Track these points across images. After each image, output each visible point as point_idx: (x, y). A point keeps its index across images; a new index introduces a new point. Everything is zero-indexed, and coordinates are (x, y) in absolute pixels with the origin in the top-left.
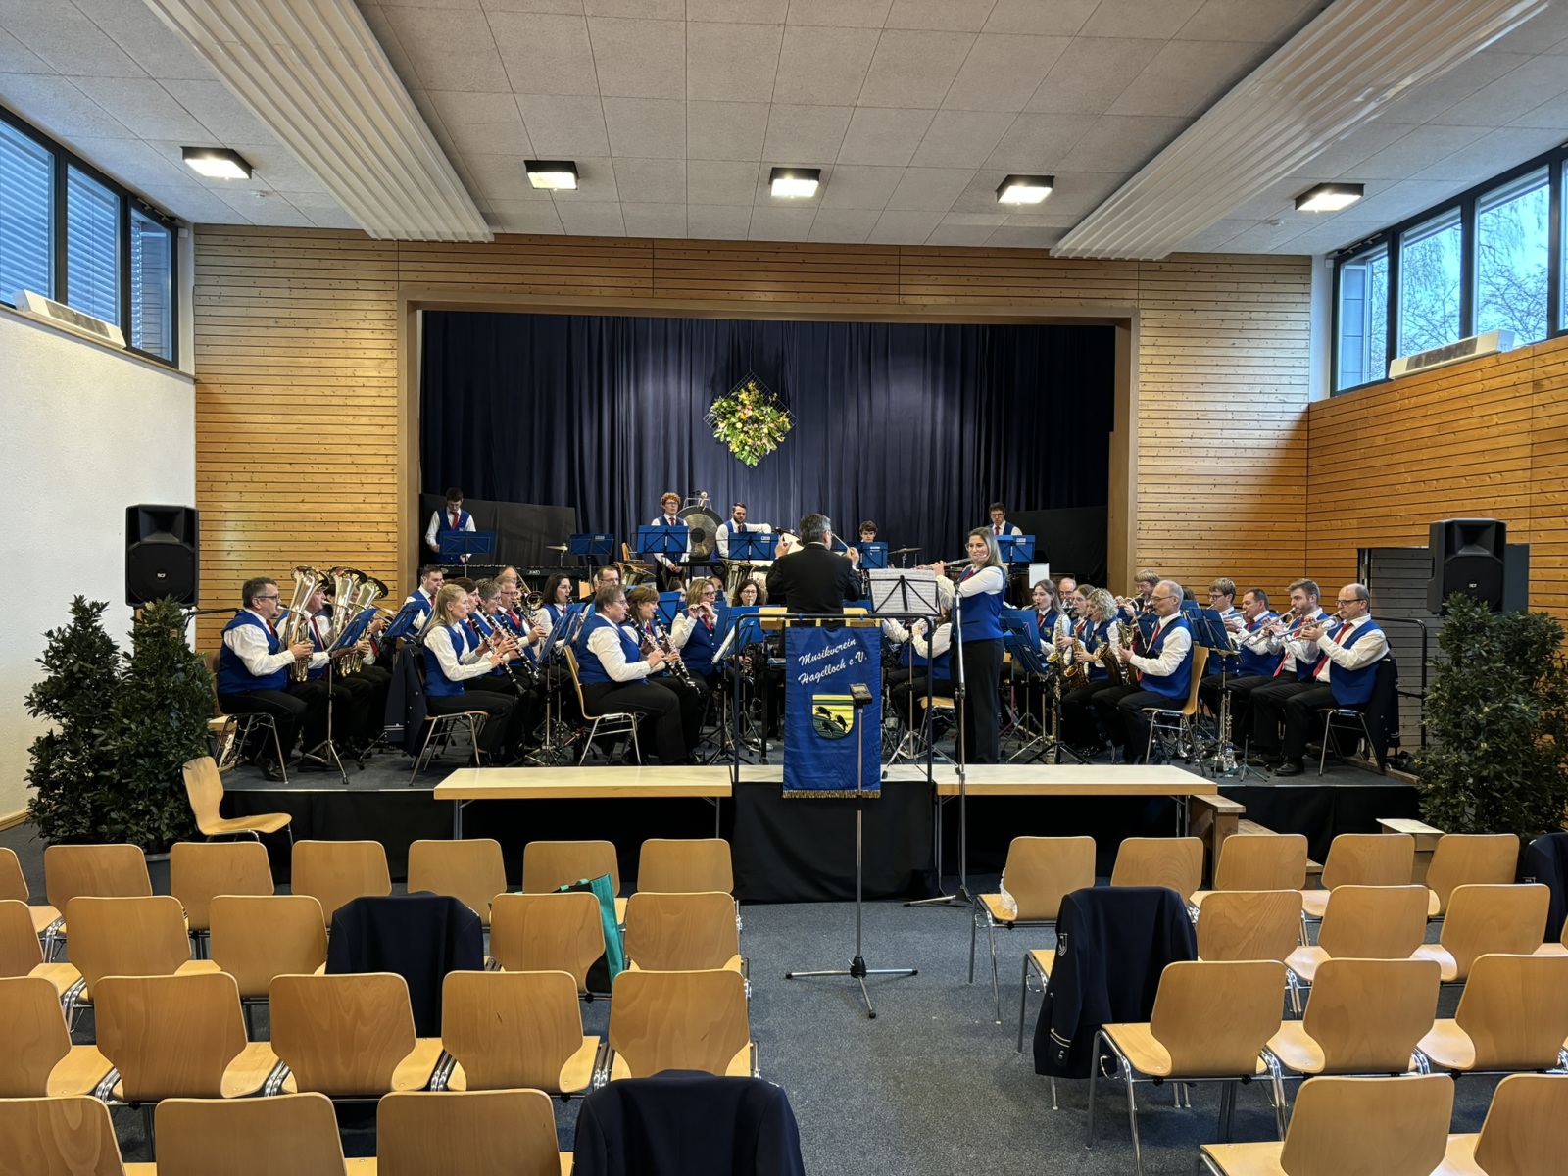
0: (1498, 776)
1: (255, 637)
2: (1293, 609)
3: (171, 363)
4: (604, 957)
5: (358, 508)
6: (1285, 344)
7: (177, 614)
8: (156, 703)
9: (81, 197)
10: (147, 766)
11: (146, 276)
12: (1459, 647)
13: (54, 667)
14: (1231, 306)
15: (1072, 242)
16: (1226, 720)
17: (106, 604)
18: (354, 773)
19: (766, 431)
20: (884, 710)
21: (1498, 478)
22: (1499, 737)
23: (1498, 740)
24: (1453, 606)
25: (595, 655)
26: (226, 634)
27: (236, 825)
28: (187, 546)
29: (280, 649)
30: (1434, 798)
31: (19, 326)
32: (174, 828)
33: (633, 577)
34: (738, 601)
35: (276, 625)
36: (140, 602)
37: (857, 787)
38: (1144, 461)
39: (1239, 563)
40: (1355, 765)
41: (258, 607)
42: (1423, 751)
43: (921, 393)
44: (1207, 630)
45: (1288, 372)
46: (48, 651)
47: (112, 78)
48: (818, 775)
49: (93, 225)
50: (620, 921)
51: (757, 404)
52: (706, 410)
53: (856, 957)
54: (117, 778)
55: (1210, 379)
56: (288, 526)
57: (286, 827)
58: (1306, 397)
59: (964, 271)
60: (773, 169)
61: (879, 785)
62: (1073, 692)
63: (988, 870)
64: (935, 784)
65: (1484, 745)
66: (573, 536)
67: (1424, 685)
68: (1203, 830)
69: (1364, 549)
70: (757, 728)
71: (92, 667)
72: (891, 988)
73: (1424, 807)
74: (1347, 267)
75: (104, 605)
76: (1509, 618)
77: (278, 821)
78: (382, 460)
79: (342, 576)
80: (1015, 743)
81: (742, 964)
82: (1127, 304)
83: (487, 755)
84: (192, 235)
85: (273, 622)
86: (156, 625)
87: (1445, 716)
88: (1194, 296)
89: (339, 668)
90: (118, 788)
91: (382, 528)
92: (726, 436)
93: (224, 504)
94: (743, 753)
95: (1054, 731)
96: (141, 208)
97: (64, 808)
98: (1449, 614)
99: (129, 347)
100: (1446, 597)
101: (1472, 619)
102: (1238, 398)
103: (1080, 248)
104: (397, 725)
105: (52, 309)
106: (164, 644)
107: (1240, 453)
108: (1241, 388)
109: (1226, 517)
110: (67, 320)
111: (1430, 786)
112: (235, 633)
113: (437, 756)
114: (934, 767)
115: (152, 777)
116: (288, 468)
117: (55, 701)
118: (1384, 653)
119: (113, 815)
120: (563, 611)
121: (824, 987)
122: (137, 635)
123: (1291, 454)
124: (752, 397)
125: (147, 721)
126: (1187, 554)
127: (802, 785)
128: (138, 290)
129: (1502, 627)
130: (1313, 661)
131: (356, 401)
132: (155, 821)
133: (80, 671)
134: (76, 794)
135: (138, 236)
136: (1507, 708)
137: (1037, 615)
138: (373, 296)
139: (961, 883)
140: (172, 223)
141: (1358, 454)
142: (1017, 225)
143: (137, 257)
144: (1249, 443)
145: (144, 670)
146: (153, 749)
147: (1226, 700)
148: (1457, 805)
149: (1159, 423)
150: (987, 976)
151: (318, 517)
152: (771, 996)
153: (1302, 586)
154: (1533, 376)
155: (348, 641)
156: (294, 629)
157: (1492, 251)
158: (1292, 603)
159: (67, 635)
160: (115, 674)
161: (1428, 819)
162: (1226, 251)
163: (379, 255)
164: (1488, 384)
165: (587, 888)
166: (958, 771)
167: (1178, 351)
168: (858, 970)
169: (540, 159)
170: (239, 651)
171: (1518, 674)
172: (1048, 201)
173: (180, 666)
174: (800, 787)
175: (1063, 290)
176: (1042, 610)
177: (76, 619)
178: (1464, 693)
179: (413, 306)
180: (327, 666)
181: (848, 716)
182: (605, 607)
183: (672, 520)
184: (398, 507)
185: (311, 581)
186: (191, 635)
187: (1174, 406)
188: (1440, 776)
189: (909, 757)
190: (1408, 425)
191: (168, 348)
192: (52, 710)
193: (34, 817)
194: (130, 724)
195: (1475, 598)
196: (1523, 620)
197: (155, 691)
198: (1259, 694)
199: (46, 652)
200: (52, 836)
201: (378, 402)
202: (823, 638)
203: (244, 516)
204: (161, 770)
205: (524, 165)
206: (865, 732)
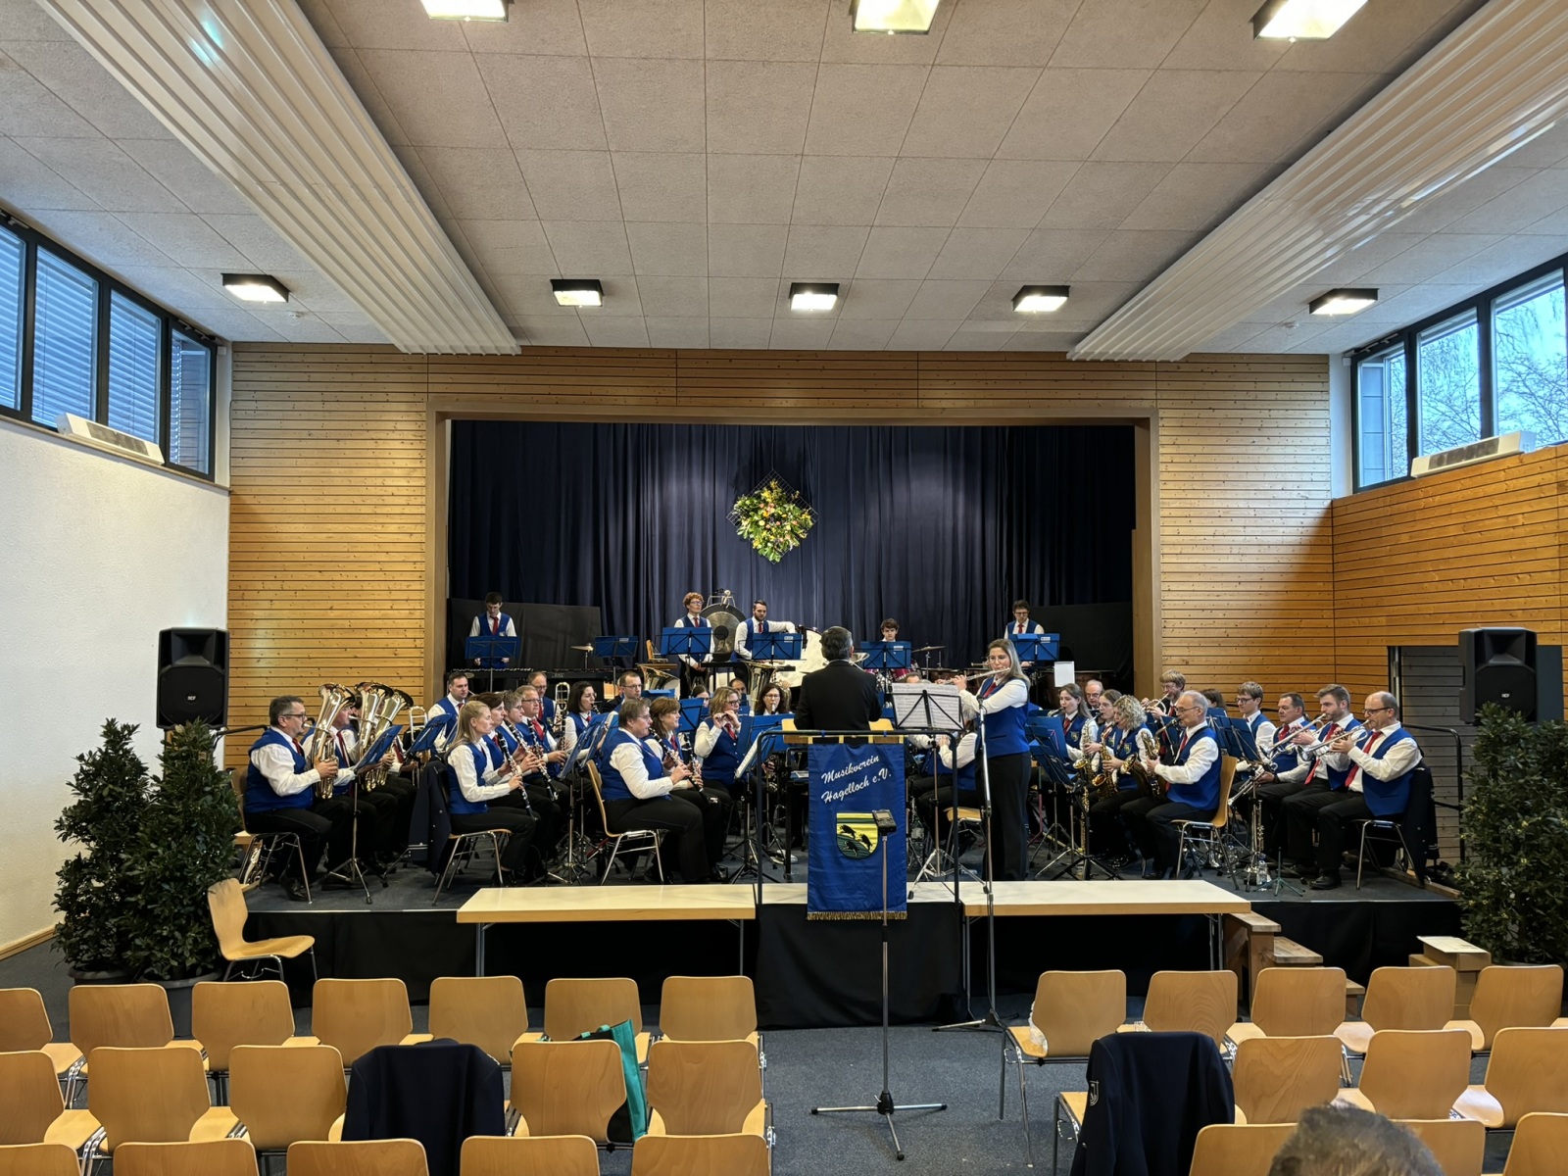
0: (1540, 893)
1: (280, 757)
2: (1323, 714)
3: (207, 477)
4: (626, 1105)
5: (386, 614)
6: (1305, 441)
7: (205, 736)
8: (183, 826)
9: (123, 320)
10: (173, 891)
11: (186, 392)
12: (1494, 759)
13: (84, 791)
14: (1249, 405)
15: (1091, 344)
16: (1257, 830)
17: (138, 726)
18: (378, 891)
19: (788, 528)
20: (910, 822)
21: (1526, 579)
22: (1539, 852)
23: (1539, 855)
24: (1486, 716)
25: (618, 772)
26: (253, 753)
27: (259, 949)
28: (218, 668)
29: (305, 767)
30: (1476, 914)
31: (61, 448)
32: (197, 954)
33: (656, 680)
34: (761, 707)
35: (302, 743)
36: (169, 724)
37: (882, 909)
38: (1166, 559)
39: (1267, 660)
40: (1394, 876)
41: (284, 725)
42: (1462, 866)
43: (942, 489)
44: (1235, 740)
45: (1309, 468)
46: (78, 775)
47: (155, 213)
48: (843, 896)
49: (135, 345)
50: (641, 1058)
51: (779, 502)
52: (729, 507)
53: (883, 1093)
54: (142, 903)
55: (1231, 476)
56: (317, 634)
57: (309, 950)
58: (1329, 494)
59: (982, 375)
60: (793, 284)
61: (905, 907)
62: (1101, 802)
63: (1018, 997)
64: (962, 904)
65: (1524, 861)
66: (597, 639)
67: (1461, 797)
68: (1238, 948)
69: (1394, 647)
70: (780, 837)
71: (121, 790)
72: (919, 1125)
73: (1467, 924)
74: (1364, 365)
75: (135, 728)
76: (1544, 728)
77: (298, 945)
78: (410, 567)
79: (368, 691)
80: (1045, 852)
81: (766, 1109)
82: (1146, 404)
83: (510, 873)
84: (230, 352)
85: (299, 739)
86: (185, 748)
87: (1483, 830)
88: (1212, 395)
89: (365, 783)
90: (144, 913)
91: (410, 634)
92: (749, 533)
93: (255, 612)
94: (767, 868)
95: (1082, 842)
96: (182, 329)
97: (90, 933)
98: (1482, 725)
99: (167, 464)
100: (1478, 706)
101: (1506, 730)
102: (1260, 495)
103: (1097, 352)
104: (421, 844)
105: (93, 430)
106: (193, 768)
107: (1264, 550)
108: (1261, 486)
109: (1251, 614)
110: (107, 440)
111: (1471, 902)
112: (262, 752)
113: (460, 871)
114: (961, 883)
115: (177, 901)
116: (318, 576)
117: (85, 824)
118: (1418, 762)
119: (138, 942)
120: (587, 720)
121: (851, 1124)
122: (166, 759)
123: (1317, 550)
124: (774, 495)
125: (174, 845)
126: (1213, 652)
127: (827, 906)
128: (177, 406)
129: (1538, 737)
130: (1345, 770)
131: (386, 510)
132: (178, 947)
133: (110, 795)
134: (102, 919)
135: (178, 354)
136: (1548, 823)
137: (1064, 719)
138: (403, 407)
139: (991, 1007)
140: (210, 342)
141: (1384, 551)
142: (1034, 330)
143: (176, 374)
144: (1273, 540)
145: (172, 794)
146: (178, 874)
147: (1257, 809)
148: (1497, 924)
149: (1180, 521)
150: (1019, 1111)
151: (346, 623)
152: (796, 1133)
153: (1331, 692)
154: (1557, 476)
155: (373, 758)
156: (320, 745)
157: (1511, 339)
158: (1322, 709)
159: (98, 758)
160: (144, 796)
161: (1470, 937)
162: (1242, 352)
163: (410, 368)
164: (1512, 485)
165: (608, 1035)
166: (986, 890)
167: (1199, 450)
168: (885, 1106)
169: (565, 278)
170: (265, 771)
171: (1555, 786)
172: (1064, 309)
173: (208, 789)
174: (824, 908)
175: (1080, 392)
176: (1069, 714)
177: (107, 742)
178: (1502, 806)
179: (442, 416)
180: (352, 782)
181: (873, 835)
182: (629, 723)
183: (696, 619)
184: (426, 613)
186: (219, 759)
187: (1196, 504)
188: (1481, 893)
189: (936, 876)
190: (1433, 524)
191: (204, 461)
192: (81, 832)
193: (60, 942)
194: (156, 849)
195: (1508, 709)
196: (1559, 730)
197: (182, 815)
198: (1291, 803)
199: (77, 776)
200: (77, 961)
201: (407, 510)
202: (847, 755)
203: (274, 624)
204: (186, 894)
205: (550, 284)
206: (890, 851)
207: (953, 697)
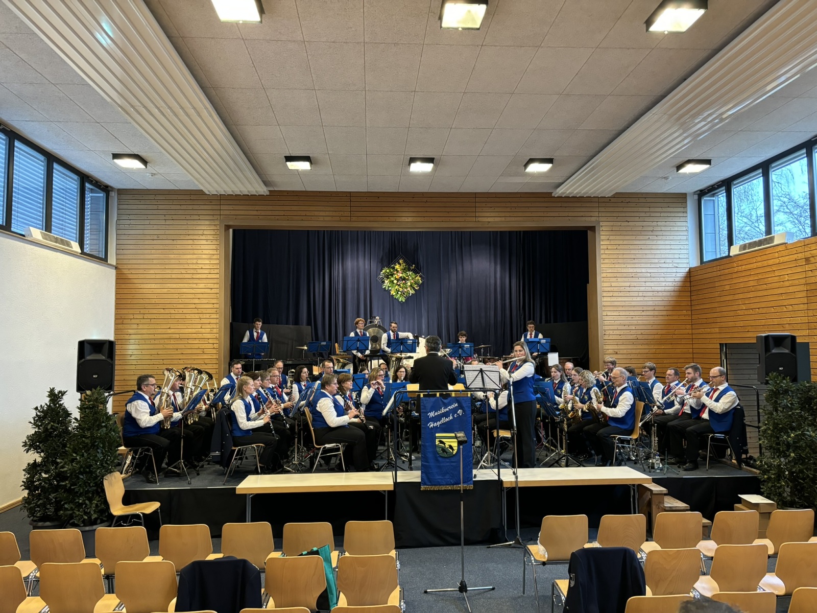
0: (801, 471)
1: (142, 407)
2: (687, 379)
3: (104, 260)
4: (326, 590)
5: (199, 331)
6: (676, 238)
7: (103, 396)
8: (90, 445)
9: (60, 178)
10: (85, 479)
11: (93, 215)
12: (776, 402)
13: (38, 426)
14: (646, 219)
15: (565, 188)
16: (655, 440)
18: (194, 477)
19: (409, 284)
20: (474, 438)
21: (790, 308)
22: (800, 450)
23: (800, 452)
24: (771, 380)
25: (320, 413)
26: (128, 405)
27: (131, 509)
28: (109, 360)
29: (156, 412)
30: (768, 483)
31: (26, 245)
32: (98, 512)
33: (340, 364)
34: (396, 378)
35: (154, 399)
36: (83, 390)
37: (460, 484)
38: (605, 299)
39: (658, 351)
40: (725, 463)
41: (145, 390)
42: (760, 458)
43: (489, 263)
44: (642, 393)
45: (678, 252)
46: (35, 417)
47: (77, 122)
48: (440, 477)
49: (66, 191)
50: (334, 565)
51: (404, 270)
52: (378, 274)
53: (461, 582)
54: (69, 485)
55: (638, 256)
56: (162, 341)
57: (157, 509)
58: (688, 265)
59: (508, 205)
60: (411, 158)
61: (472, 482)
62: (573, 426)
63: (531, 530)
64: (502, 481)
65: (792, 455)
66: (309, 343)
67: (759, 422)
68: (646, 502)
69: (723, 344)
70: (406, 446)
71: (57, 425)
72: (480, 598)
73: (764, 488)
74: (705, 198)
75: (65, 392)
76: (801, 385)
77: (151, 507)
78: (211, 306)
79: (189, 371)
80: (544, 453)
81: (400, 591)
82: (593, 219)
83: (264, 467)
84: (116, 194)
85: (152, 397)
86: (91, 403)
87: (771, 439)
88: (627, 214)
89: (187, 420)
90: (69, 491)
91: (211, 341)
92: (389, 287)
93: (129, 330)
94: (399, 463)
96: (91, 182)
97: (41, 502)
98: (769, 384)
99: (83, 253)
100: (767, 374)
101: (781, 386)
102: (653, 266)
103: (568, 192)
104: (217, 452)
105: (43, 236)
106: (96, 413)
107: (655, 294)
108: (654, 261)
109: (650, 327)
110: (51, 241)
111: (765, 476)
112: (133, 405)
113: (238, 466)
114: (501, 470)
115: (87, 484)
116: (162, 311)
117: (38, 444)
118: (737, 404)
119: (66, 506)
120: (304, 385)
121: (445, 598)
122: (82, 409)
123: (682, 294)
124: (402, 267)
125: (85, 454)
126: (630, 347)
127: (430, 482)
128: (88, 223)
129: (798, 390)
130: (699, 408)
131: (198, 276)
132: (88, 509)
133: (51, 428)
134: (47, 494)
135: (88, 196)
136: (804, 435)
137: (553, 383)
138: (207, 222)
139: (517, 535)
140: (106, 189)
141: (717, 294)
142: (535, 181)
143: (88, 206)
144: (660, 289)
145: (85, 427)
146: (88, 470)
147: (654, 429)
148: (779, 488)
149: (612, 279)
150: (533, 590)
151: (177, 336)
152: (416, 604)
153: (691, 367)
154: (805, 255)
155: (192, 407)
156: (164, 401)
157: (780, 185)
158: (686, 376)
159: (45, 409)
160: (70, 429)
161: (765, 495)
162: (642, 192)
163: (211, 202)
164: (782, 259)
165: (317, 553)
166: (514, 473)
167: (621, 242)
168: (463, 588)
169: (292, 155)
170: (134, 415)
171: (808, 415)
172: (551, 170)
173: (103, 424)
174: (430, 484)
175: (560, 213)
176: (556, 380)
177: (50, 400)
178: (780, 426)
179: (227, 227)
180: (181, 420)
181: (455, 445)
182: (326, 387)
183: (361, 332)
184: (219, 330)
185: (172, 376)
187: (620, 270)
188: (771, 471)
189: (488, 466)
190: (741, 280)
191: (102, 251)
192: (36, 448)
193: (25, 507)
194: (76, 456)
195: (782, 375)
196: (809, 386)
197: (90, 438)
198: (673, 426)
200: (34, 516)
201: (210, 276)
202: (441, 402)
203: (139, 337)
204: (92, 480)
205: (284, 158)
206: (464, 453)
207: (496, 372)
